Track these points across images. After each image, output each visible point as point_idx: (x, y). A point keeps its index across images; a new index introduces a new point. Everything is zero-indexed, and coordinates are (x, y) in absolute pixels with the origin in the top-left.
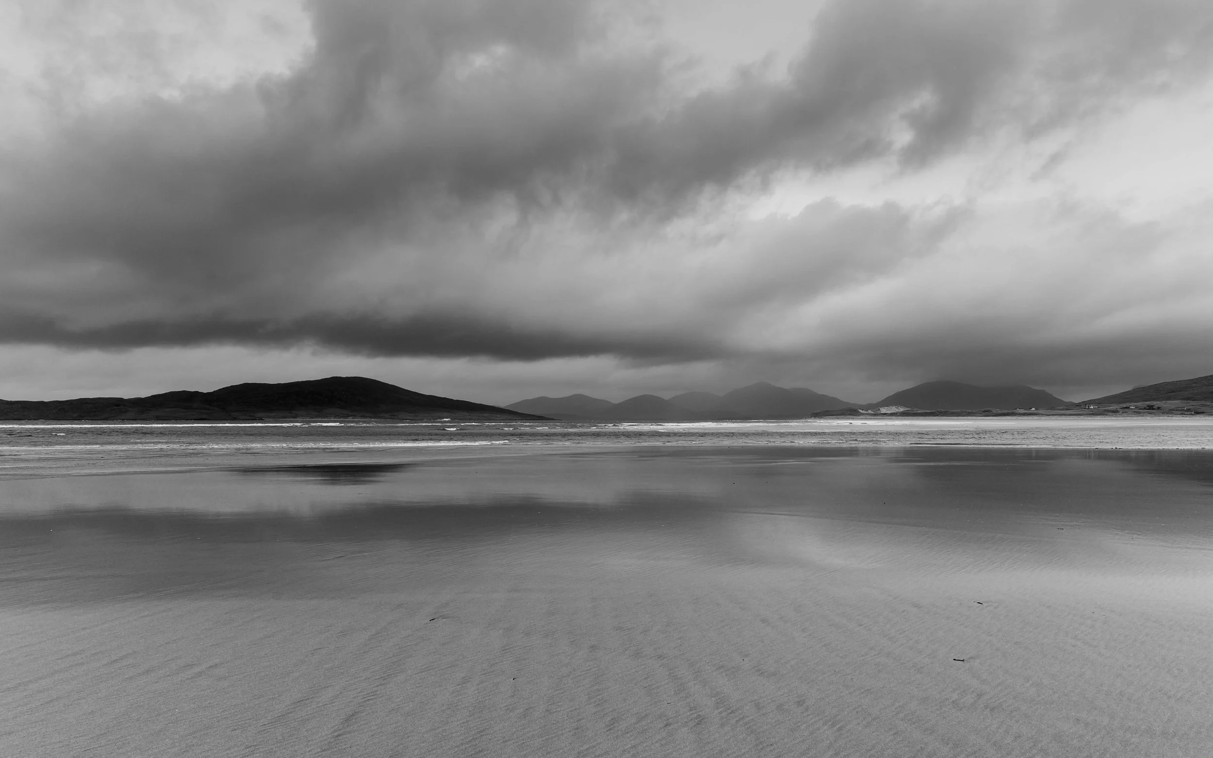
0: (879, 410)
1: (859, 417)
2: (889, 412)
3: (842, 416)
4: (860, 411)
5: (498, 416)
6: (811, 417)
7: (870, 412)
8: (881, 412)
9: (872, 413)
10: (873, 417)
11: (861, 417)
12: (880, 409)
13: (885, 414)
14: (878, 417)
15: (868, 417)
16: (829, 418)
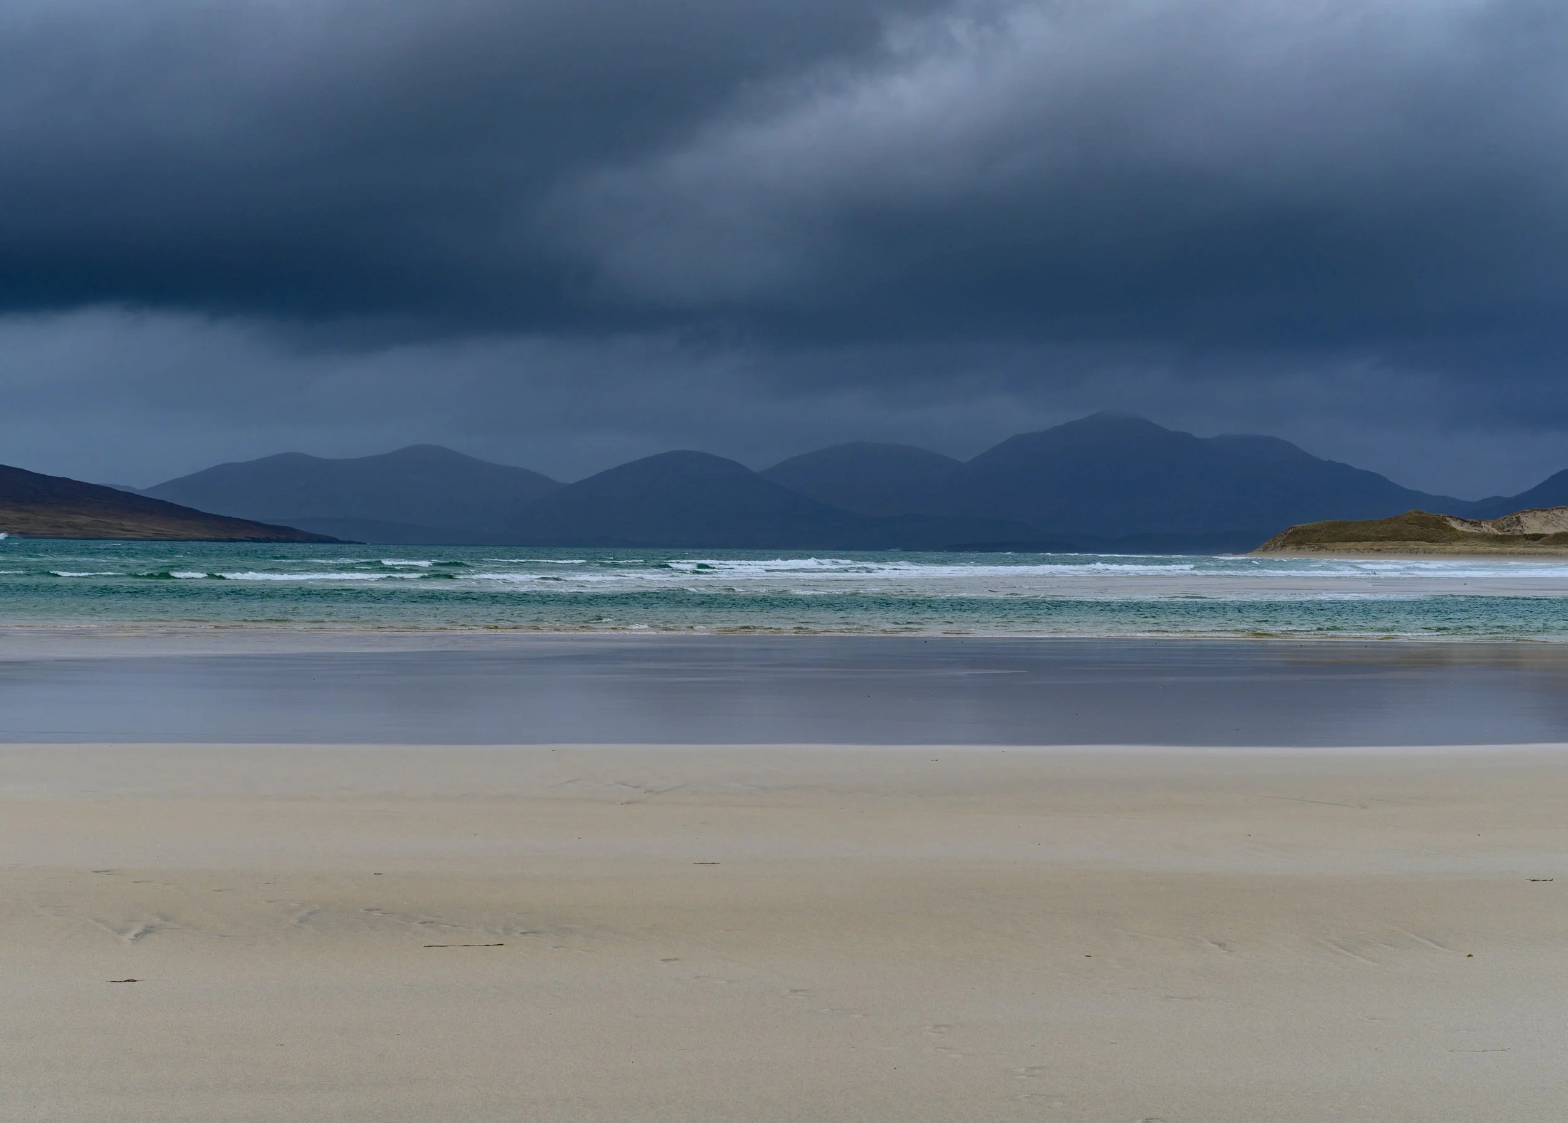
0: (1518, 519)
1: (1449, 548)
2: (1550, 530)
3: (1390, 545)
4: (1455, 524)
5: (128, 524)
6: (1283, 546)
7: (1487, 528)
8: (1527, 532)
9: (1496, 532)
10: (1495, 549)
11: (1457, 546)
12: (1522, 519)
13: (1536, 537)
14: (1514, 549)
15: (1480, 549)
16: (1348, 551)
